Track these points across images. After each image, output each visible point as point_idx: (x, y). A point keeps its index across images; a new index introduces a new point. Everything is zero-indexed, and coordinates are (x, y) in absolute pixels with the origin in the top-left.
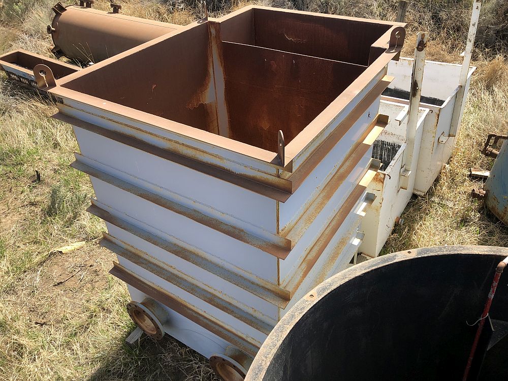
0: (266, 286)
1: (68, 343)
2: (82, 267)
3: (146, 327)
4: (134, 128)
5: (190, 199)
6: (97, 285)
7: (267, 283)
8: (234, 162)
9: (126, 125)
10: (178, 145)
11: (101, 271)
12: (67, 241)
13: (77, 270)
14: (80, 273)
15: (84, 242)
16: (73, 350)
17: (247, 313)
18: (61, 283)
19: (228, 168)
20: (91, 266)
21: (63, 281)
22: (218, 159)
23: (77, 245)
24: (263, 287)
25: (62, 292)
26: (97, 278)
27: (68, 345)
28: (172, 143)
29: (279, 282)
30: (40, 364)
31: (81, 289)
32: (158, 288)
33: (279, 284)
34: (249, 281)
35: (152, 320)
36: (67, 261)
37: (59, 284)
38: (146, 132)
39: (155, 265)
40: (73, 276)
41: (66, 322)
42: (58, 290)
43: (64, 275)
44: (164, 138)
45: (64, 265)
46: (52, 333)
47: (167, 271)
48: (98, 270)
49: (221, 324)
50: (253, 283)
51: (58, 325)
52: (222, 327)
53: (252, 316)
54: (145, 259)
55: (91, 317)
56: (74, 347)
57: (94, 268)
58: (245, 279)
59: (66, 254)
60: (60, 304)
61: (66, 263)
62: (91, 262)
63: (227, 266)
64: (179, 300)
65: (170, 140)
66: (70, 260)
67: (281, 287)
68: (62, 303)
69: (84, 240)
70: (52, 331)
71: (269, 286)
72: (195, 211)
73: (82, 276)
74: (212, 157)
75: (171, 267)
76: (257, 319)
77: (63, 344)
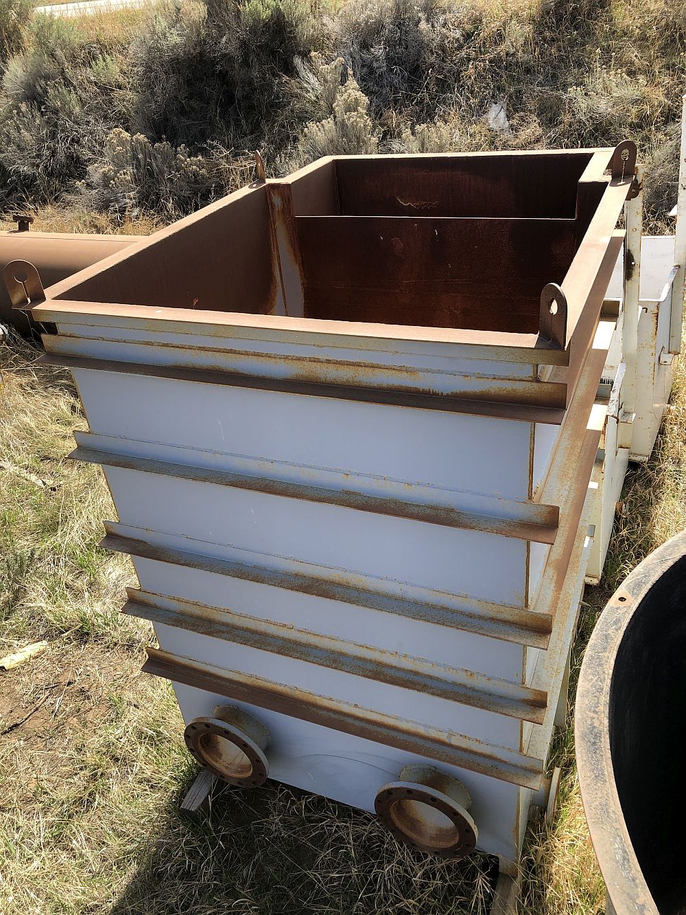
0: (500, 616)
1: (58, 838)
2: (54, 688)
3: (226, 768)
4: (219, 351)
5: (336, 471)
6: (90, 716)
7: (502, 609)
8: (439, 372)
9: (201, 349)
10: (318, 365)
11: (93, 689)
12: (9, 646)
13: (43, 697)
14: (50, 700)
15: (45, 643)
16: (72, 849)
17: (454, 684)
18: (16, 725)
19: (426, 388)
20: (69, 683)
21: (19, 721)
22: (405, 373)
23: (33, 649)
24: (492, 619)
25: (22, 742)
26: (88, 705)
27: (59, 840)
28: (305, 363)
29: (527, 600)
30: (12, 888)
31: (59, 729)
32: (249, 681)
33: (527, 605)
34: (462, 613)
35: (244, 746)
36: (18, 683)
37: (11, 729)
38: (247, 354)
39: (247, 630)
40: (37, 709)
41: (44, 798)
42: (14, 741)
43: (18, 710)
44: (286, 358)
45: (13, 690)
46: (20, 824)
47: (273, 637)
48: (87, 688)
49: (391, 722)
50: (471, 616)
51: (29, 808)
52: (395, 729)
53: (465, 686)
54: (224, 624)
55: (94, 777)
56: (75, 844)
57: (77, 686)
58: (453, 612)
59: (14, 669)
60: (22, 766)
61: (18, 688)
62: (69, 676)
63: (413, 593)
64: (297, 694)
65: (299, 359)
66: (24, 679)
67: (531, 609)
68: (27, 764)
69: (43, 637)
70: (21, 821)
71: (507, 615)
72: (347, 493)
73: (57, 706)
74: (391, 372)
75: (284, 626)
76: (477, 691)
77: (48, 843)
